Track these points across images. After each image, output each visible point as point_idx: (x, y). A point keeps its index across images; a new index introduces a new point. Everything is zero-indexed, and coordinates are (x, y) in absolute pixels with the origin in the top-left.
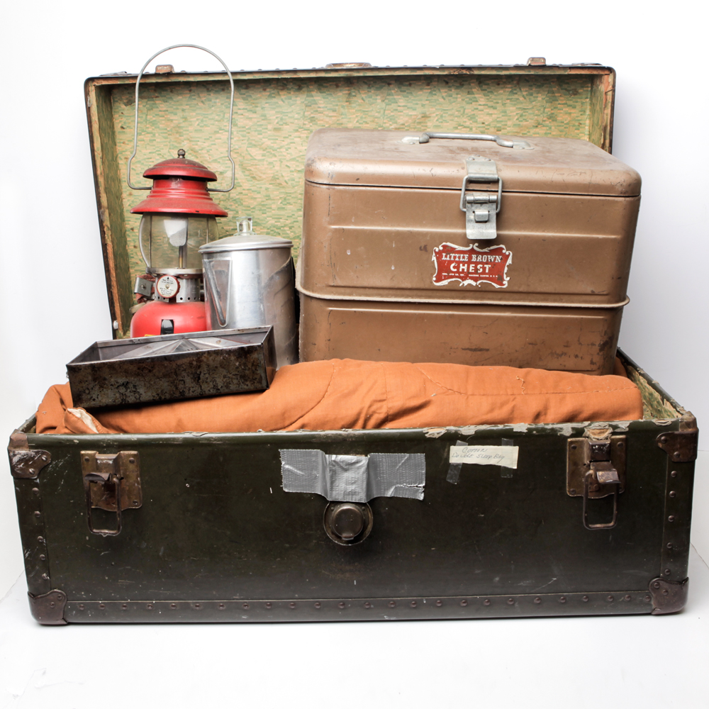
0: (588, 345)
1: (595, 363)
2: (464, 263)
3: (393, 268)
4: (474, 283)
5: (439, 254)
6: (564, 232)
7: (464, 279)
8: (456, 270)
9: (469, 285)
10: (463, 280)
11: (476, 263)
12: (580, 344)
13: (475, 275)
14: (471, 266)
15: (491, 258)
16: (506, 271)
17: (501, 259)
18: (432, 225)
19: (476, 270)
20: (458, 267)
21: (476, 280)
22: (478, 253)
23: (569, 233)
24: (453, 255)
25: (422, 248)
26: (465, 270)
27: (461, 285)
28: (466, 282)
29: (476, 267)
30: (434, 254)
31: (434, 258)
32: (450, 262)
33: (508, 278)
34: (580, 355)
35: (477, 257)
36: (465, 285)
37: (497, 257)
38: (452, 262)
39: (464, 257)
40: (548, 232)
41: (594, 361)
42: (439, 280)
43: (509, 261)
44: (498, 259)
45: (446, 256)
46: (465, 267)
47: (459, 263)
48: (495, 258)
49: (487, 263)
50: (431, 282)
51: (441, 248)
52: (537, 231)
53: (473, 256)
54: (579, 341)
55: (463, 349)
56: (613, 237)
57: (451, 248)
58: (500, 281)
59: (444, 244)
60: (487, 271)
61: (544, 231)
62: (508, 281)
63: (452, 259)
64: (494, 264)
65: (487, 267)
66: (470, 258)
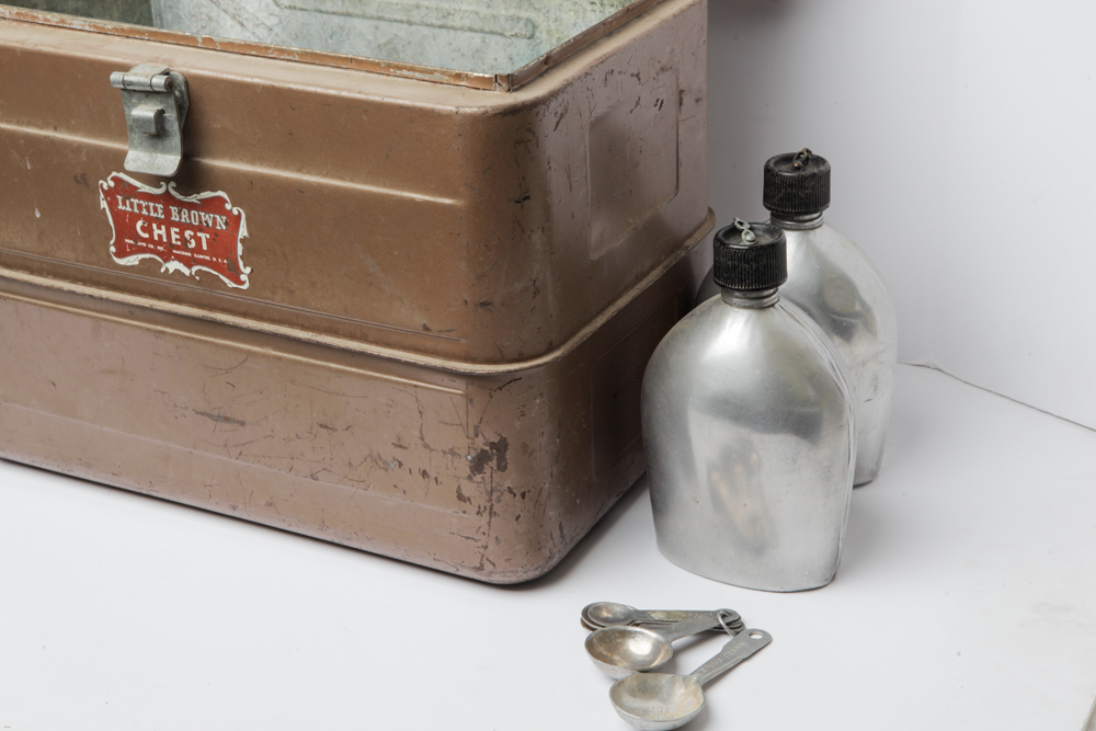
0: (443, 452)
1: (469, 499)
2: (160, 223)
3: (38, 215)
4: (186, 271)
5: (110, 194)
6: (342, 178)
7: (167, 257)
8: (146, 236)
9: (177, 271)
10: (166, 261)
11: (183, 227)
12: (426, 446)
13: (184, 253)
14: (174, 230)
15: (207, 218)
16: (240, 252)
17: (226, 224)
18: (89, 132)
19: (185, 241)
20: (148, 229)
21: (189, 263)
22: (181, 205)
23: (352, 180)
24: (136, 201)
25: (79, 178)
26: (165, 240)
27: (163, 270)
28: (173, 266)
29: (181, 233)
30: (102, 196)
31: (104, 204)
32: (135, 217)
33: (248, 270)
34: (432, 474)
35: (179, 213)
36: (171, 271)
37: (217, 217)
38: (139, 216)
39: (155, 210)
40: (308, 173)
41: (465, 493)
42: (121, 253)
43: (243, 232)
44: (221, 221)
45: (124, 204)
46: (163, 231)
47: (149, 220)
48: (214, 219)
49: (200, 228)
50: (109, 256)
51: (112, 184)
52: (286, 167)
53: (173, 208)
54: (422, 439)
55: (197, 413)
56: (447, 201)
57: (130, 185)
58: (234, 275)
59: (114, 174)
60: (205, 247)
61: (299, 170)
62: (249, 276)
63: (136, 210)
64: (215, 235)
65: (204, 236)
66: (167, 213)
